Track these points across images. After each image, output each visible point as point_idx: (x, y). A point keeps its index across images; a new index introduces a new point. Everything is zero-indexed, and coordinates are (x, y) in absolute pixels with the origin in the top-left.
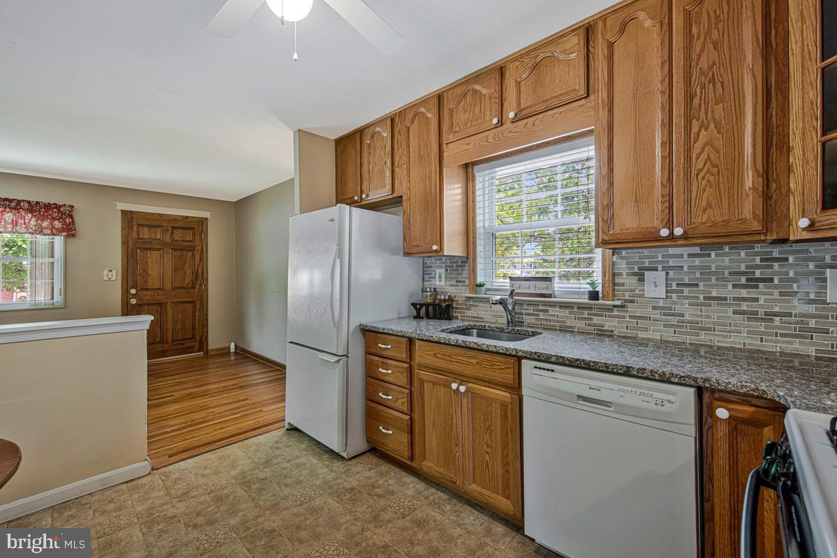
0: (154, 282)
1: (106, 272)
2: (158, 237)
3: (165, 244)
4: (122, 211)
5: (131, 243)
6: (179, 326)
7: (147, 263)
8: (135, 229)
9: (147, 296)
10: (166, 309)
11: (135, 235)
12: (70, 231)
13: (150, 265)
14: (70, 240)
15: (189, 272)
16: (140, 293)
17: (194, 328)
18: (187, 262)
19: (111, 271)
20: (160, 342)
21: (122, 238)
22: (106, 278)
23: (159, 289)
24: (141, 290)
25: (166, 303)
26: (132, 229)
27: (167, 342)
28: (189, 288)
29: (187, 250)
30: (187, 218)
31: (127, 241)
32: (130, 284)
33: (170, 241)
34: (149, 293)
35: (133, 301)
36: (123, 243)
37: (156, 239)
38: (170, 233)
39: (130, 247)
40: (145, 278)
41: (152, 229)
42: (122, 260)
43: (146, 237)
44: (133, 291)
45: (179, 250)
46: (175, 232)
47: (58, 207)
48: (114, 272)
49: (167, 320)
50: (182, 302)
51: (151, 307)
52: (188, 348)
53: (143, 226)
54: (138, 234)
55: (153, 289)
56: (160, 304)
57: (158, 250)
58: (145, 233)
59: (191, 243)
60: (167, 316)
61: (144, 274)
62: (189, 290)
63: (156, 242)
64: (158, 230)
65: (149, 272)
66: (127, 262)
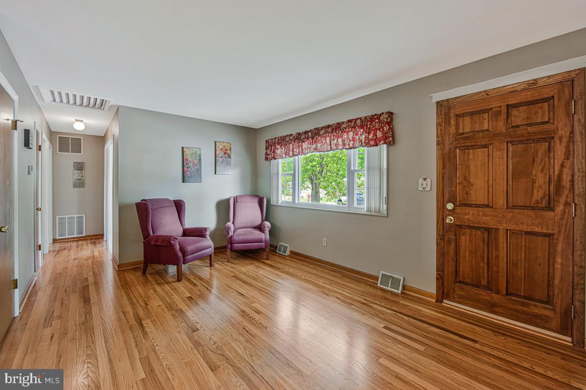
0: (478, 195)
1: (421, 180)
2: (486, 127)
3: (496, 136)
4: (437, 103)
5: (447, 142)
6: (521, 273)
7: (468, 167)
8: (453, 122)
9: (468, 214)
10: (496, 239)
11: (453, 130)
12: (390, 139)
13: (472, 170)
14: (391, 148)
15: (541, 179)
16: (458, 210)
17: (550, 285)
18: (538, 160)
19: (425, 179)
20: (488, 288)
21: (438, 137)
22: (421, 189)
23: (487, 206)
24: (461, 205)
25: (497, 230)
26: (450, 123)
27: (498, 292)
28: (542, 209)
29: (538, 141)
30: (535, 81)
31: (443, 140)
32: (447, 195)
33: (504, 130)
34: (471, 211)
35: (450, 220)
36: (438, 143)
37: (483, 131)
38: (503, 116)
39: (447, 148)
40: (467, 189)
41: (476, 117)
42: (437, 166)
43: (466, 130)
44: (450, 206)
45: (521, 142)
46: (514, 112)
47: (378, 116)
48: (429, 180)
49: (497, 257)
50: (527, 233)
51: (474, 231)
52: (537, 316)
53: (463, 115)
54: (457, 128)
55: (478, 206)
56: (488, 230)
57: (485, 146)
58: (467, 126)
59: (545, 127)
60: (497, 250)
61: (465, 183)
62: (540, 212)
63: (481, 134)
64: (486, 116)
65: (472, 181)
66: (444, 167)
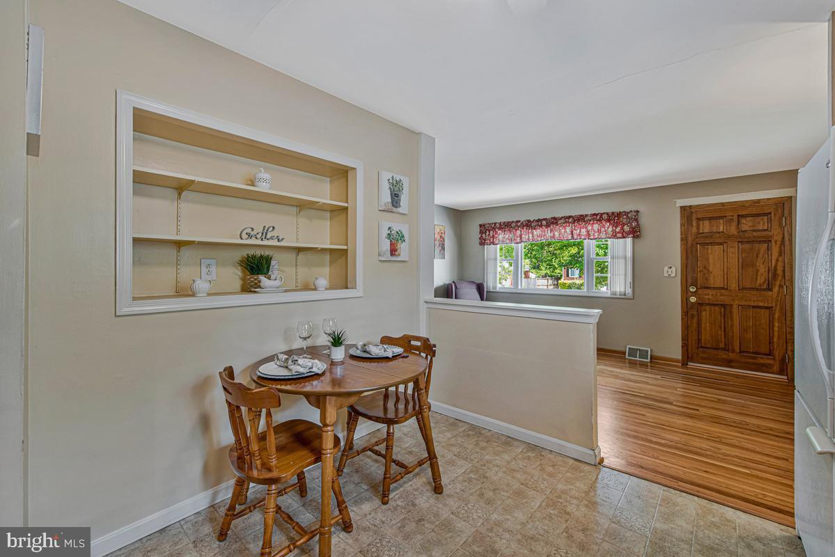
0: (716, 280)
1: (666, 268)
2: (721, 229)
3: (729, 237)
4: (681, 207)
5: (690, 239)
6: (750, 335)
7: (707, 259)
8: (694, 224)
9: (709, 294)
10: (731, 312)
11: (694, 230)
12: (636, 233)
13: (711, 261)
14: (636, 240)
15: (762, 269)
16: (700, 292)
17: (771, 342)
18: (760, 256)
19: (671, 268)
20: (725, 349)
21: (681, 234)
22: (666, 275)
23: (723, 288)
24: (702, 288)
25: (731, 305)
26: (692, 224)
27: (733, 351)
28: (764, 290)
29: (760, 242)
30: (759, 201)
31: (687, 237)
32: (690, 281)
33: (735, 233)
34: (710, 292)
35: (693, 299)
36: (682, 240)
37: (719, 233)
38: (735, 223)
39: (690, 243)
40: (707, 276)
41: (714, 222)
42: (681, 257)
43: (706, 231)
44: (692, 289)
45: (748, 242)
46: (743, 221)
47: (626, 213)
48: (674, 269)
49: (732, 326)
50: (754, 307)
51: (713, 308)
52: (763, 365)
53: (703, 219)
54: (698, 228)
55: (715, 288)
56: (724, 306)
57: (720, 244)
58: (706, 227)
59: (766, 233)
60: (732, 320)
61: (705, 271)
62: (763, 292)
63: (718, 235)
64: (721, 221)
65: (711, 269)
66: (687, 259)
